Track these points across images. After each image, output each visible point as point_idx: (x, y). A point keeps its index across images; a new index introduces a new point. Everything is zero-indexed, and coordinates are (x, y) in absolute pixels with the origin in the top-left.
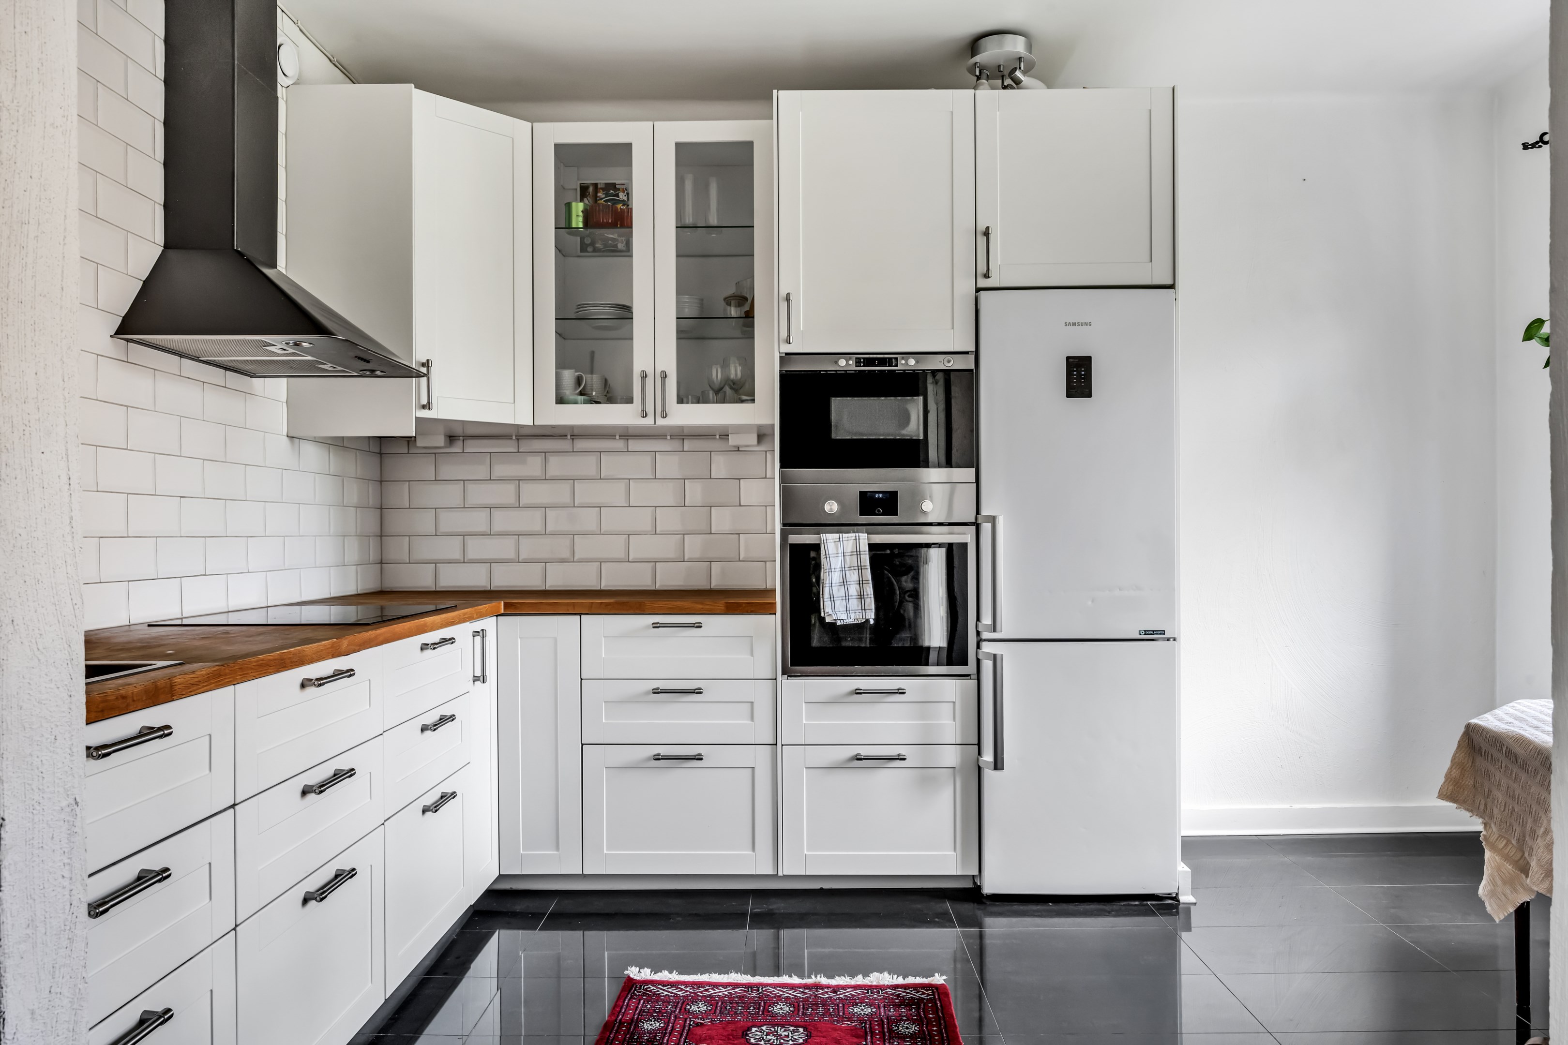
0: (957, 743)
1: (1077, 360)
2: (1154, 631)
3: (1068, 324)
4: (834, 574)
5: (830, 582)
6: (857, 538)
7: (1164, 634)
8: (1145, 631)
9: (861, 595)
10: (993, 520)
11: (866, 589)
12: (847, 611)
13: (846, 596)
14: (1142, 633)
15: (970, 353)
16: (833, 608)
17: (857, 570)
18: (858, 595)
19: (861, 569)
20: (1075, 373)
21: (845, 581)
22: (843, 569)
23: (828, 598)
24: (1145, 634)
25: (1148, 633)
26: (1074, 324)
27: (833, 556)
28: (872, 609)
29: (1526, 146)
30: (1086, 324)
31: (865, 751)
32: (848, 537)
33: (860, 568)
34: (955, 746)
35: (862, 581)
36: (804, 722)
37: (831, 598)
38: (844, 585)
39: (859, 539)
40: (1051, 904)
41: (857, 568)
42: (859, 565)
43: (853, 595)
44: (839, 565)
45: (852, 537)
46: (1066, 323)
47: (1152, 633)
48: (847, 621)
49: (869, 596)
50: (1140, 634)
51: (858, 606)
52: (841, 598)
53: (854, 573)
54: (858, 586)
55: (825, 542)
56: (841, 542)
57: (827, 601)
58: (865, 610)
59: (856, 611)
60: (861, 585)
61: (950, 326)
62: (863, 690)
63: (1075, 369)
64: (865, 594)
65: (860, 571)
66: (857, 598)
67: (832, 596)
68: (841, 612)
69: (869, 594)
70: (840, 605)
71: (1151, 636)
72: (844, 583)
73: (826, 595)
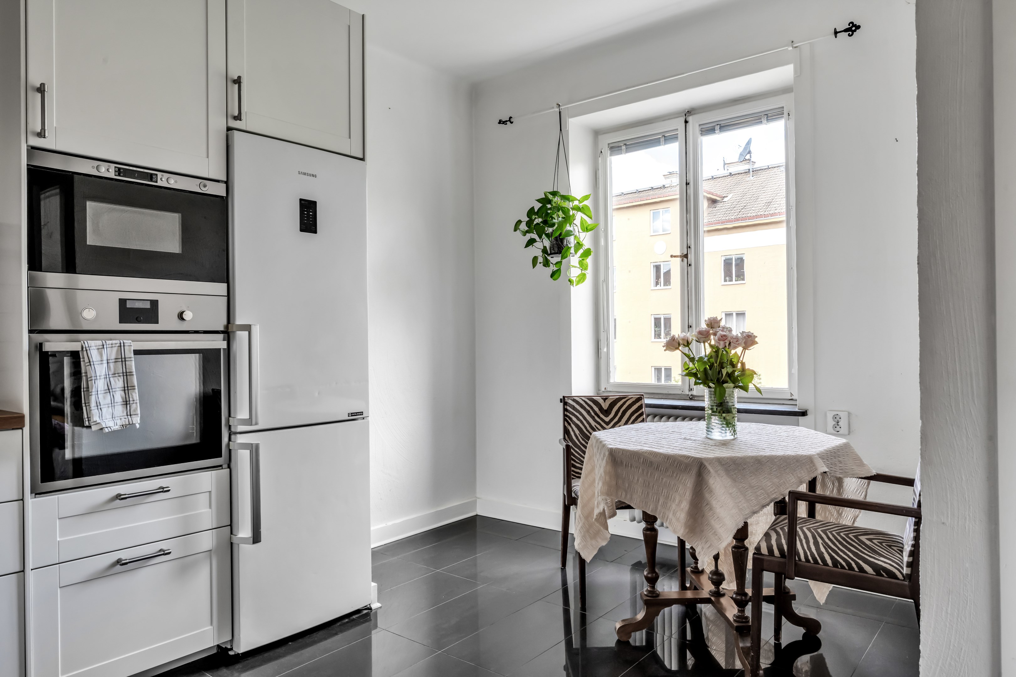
0: (213, 528)
1: (307, 203)
2: (356, 413)
3: (300, 173)
4: (100, 381)
5: (96, 390)
6: (122, 345)
7: (363, 414)
8: (351, 413)
9: (126, 401)
10: (248, 328)
11: (132, 395)
12: (112, 418)
13: (112, 403)
14: (350, 415)
15: (220, 182)
16: (101, 416)
17: (122, 377)
18: (123, 402)
19: (127, 375)
20: (306, 213)
21: (110, 388)
22: (108, 376)
23: (95, 406)
24: (352, 416)
25: (353, 414)
26: (305, 174)
27: (97, 363)
28: (138, 414)
29: (500, 122)
30: (313, 176)
31: (125, 555)
32: (112, 344)
33: (125, 374)
34: (211, 530)
35: (128, 387)
36: (58, 539)
37: (97, 406)
38: (110, 392)
39: (124, 346)
40: (291, 643)
41: (121, 374)
42: (124, 371)
43: (118, 402)
44: (103, 373)
45: (116, 344)
46: (299, 172)
47: (356, 414)
48: (114, 428)
49: (135, 402)
50: (349, 416)
51: (123, 412)
52: (107, 406)
53: (119, 380)
54: (123, 393)
55: (88, 349)
56: (105, 349)
57: (94, 410)
58: (130, 415)
59: (121, 418)
60: (126, 391)
61: (205, 155)
62: (128, 494)
63: (306, 210)
64: (131, 399)
65: (125, 377)
66: (122, 405)
67: (98, 404)
68: (108, 420)
69: (135, 399)
70: (106, 412)
71: (355, 416)
72: (109, 389)
73: (93, 404)
